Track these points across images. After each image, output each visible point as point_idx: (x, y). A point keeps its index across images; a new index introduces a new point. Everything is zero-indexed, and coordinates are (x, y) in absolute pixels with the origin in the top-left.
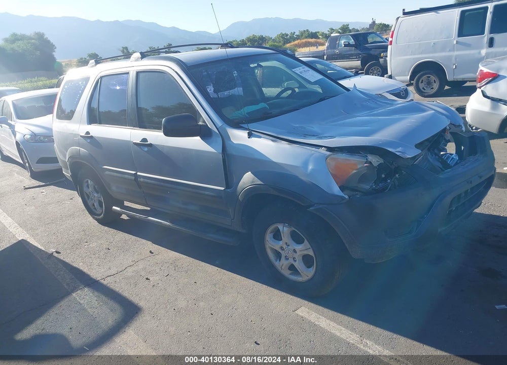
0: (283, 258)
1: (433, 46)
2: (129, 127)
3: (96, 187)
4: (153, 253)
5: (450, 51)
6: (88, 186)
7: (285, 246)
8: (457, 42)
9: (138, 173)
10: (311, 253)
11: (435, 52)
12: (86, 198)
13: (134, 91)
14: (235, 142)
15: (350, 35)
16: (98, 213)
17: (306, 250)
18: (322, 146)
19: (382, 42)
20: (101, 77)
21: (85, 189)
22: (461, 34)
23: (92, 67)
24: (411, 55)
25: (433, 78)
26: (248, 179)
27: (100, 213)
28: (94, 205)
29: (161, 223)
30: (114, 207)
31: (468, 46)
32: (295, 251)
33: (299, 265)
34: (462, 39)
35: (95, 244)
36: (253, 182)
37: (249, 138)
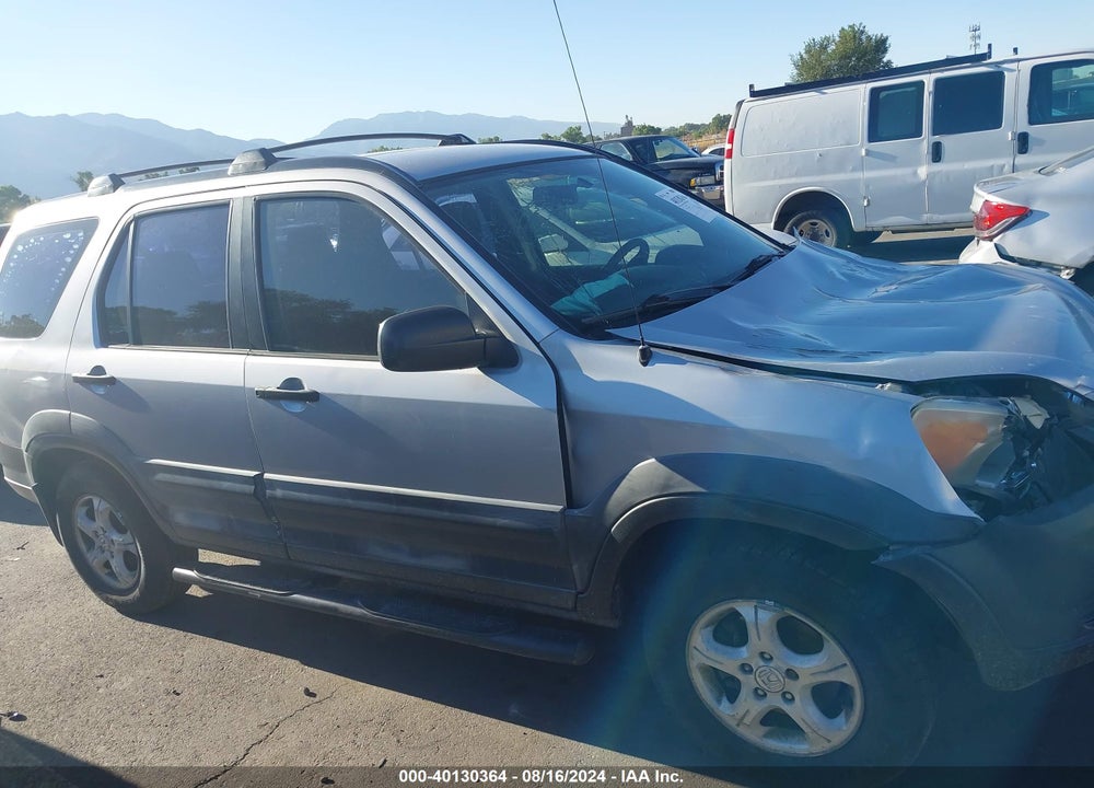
0: (745, 693)
1: (818, 160)
2: (235, 351)
3: (119, 516)
4: (314, 695)
5: (854, 170)
6: (91, 515)
7: (756, 663)
8: (868, 153)
9: (267, 476)
10: (848, 676)
11: (823, 171)
12: (83, 547)
13: (251, 251)
14: (597, 377)
15: (621, 141)
16: (123, 585)
17: (831, 670)
18: (884, 381)
19: (688, 157)
20: (138, 219)
21: (81, 522)
22: (874, 134)
23: (103, 193)
24: (774, 179)
25: (823, 225)
26: (644, 478)
27: (128, 586)
28: (107, 565)
29: (336, 609)
30: (176, 570)
31: (890, 159)
32: (792, 674)
33: (803, 711)
34: (878, 146)
35: (127, 682)
36: (666, 486)
37: (645, 364)
